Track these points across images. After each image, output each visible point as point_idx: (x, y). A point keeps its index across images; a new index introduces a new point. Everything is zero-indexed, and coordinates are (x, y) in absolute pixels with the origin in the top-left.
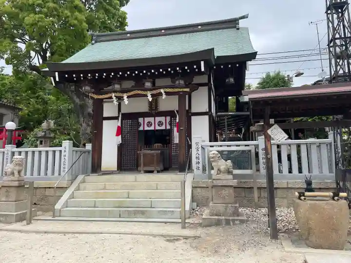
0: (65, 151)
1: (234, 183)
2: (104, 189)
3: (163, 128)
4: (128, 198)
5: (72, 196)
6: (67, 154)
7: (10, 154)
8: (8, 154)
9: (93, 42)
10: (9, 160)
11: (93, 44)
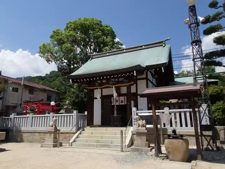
0: (75, 116)
1: (146, 131)
2: (92, 134)
3: (123, 104)
4: (102, 138)
5: (77, 137)
6: (75, 117)
7: (52, 116)
8: (51, 117)
9: (90, 59)
10: (52, 120)
11: (90, 60)
